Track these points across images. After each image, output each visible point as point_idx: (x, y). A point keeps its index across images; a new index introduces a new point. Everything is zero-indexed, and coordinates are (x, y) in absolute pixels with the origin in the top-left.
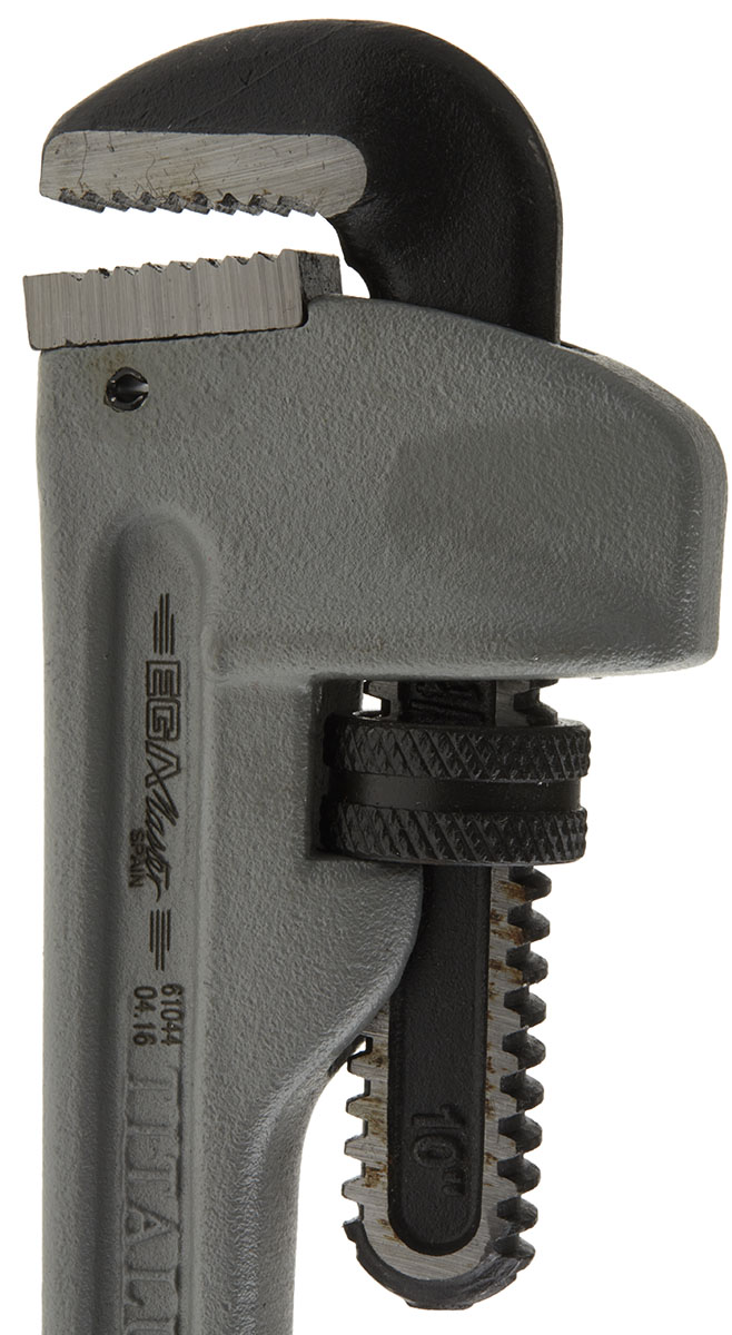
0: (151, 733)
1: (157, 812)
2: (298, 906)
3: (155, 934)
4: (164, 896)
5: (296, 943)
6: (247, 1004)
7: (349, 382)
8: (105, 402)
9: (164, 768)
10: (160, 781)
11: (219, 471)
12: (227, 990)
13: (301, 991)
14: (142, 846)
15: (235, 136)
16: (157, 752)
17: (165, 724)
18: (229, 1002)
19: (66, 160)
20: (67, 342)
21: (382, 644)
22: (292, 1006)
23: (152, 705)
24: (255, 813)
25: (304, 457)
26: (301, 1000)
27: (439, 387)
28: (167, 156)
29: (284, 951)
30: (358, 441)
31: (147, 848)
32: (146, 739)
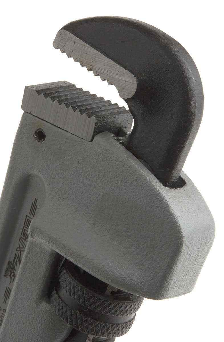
0: (22, 236)
1: (17, 259)
2: (33, 312)
3: (6, 293)
4: (11, 284)
5: (30, 322)
6: (13, 331)
7: (96, 166)
8: (34, 136)
9: (22, 248)
10: (20, 251)
11: (56, 173)
12: (9, 324)
13: (27, 336)
14: (11, 267)
15: (107, 58)
16: (22, 242)
17: (26, 235)
18: (9, 328)
19: (62, 38)
20: (30, 112)
21: (72, 253)
22: (24, 338)
23: (25, 228)
24: (30, 280)
25: (78, 181)
26: (27, 338)
27: (119, 181)
28: (87, 53)
29: (26, 322)
30: (94, 185)
31: (11, 268)
32: (20, 237)
